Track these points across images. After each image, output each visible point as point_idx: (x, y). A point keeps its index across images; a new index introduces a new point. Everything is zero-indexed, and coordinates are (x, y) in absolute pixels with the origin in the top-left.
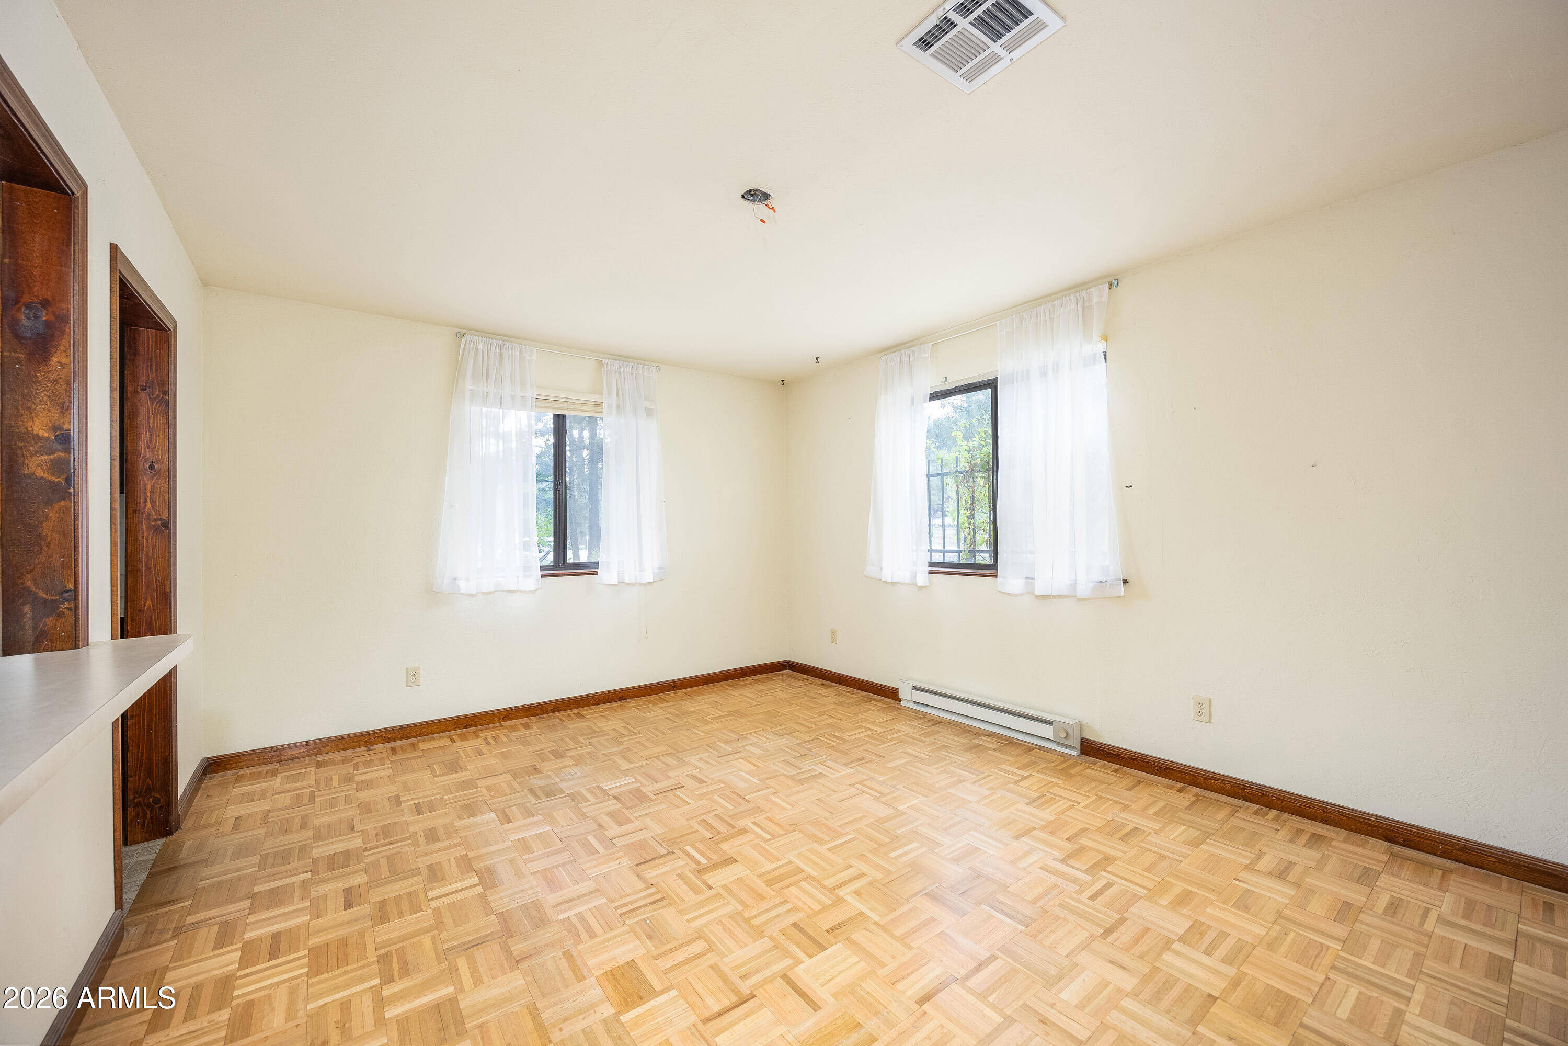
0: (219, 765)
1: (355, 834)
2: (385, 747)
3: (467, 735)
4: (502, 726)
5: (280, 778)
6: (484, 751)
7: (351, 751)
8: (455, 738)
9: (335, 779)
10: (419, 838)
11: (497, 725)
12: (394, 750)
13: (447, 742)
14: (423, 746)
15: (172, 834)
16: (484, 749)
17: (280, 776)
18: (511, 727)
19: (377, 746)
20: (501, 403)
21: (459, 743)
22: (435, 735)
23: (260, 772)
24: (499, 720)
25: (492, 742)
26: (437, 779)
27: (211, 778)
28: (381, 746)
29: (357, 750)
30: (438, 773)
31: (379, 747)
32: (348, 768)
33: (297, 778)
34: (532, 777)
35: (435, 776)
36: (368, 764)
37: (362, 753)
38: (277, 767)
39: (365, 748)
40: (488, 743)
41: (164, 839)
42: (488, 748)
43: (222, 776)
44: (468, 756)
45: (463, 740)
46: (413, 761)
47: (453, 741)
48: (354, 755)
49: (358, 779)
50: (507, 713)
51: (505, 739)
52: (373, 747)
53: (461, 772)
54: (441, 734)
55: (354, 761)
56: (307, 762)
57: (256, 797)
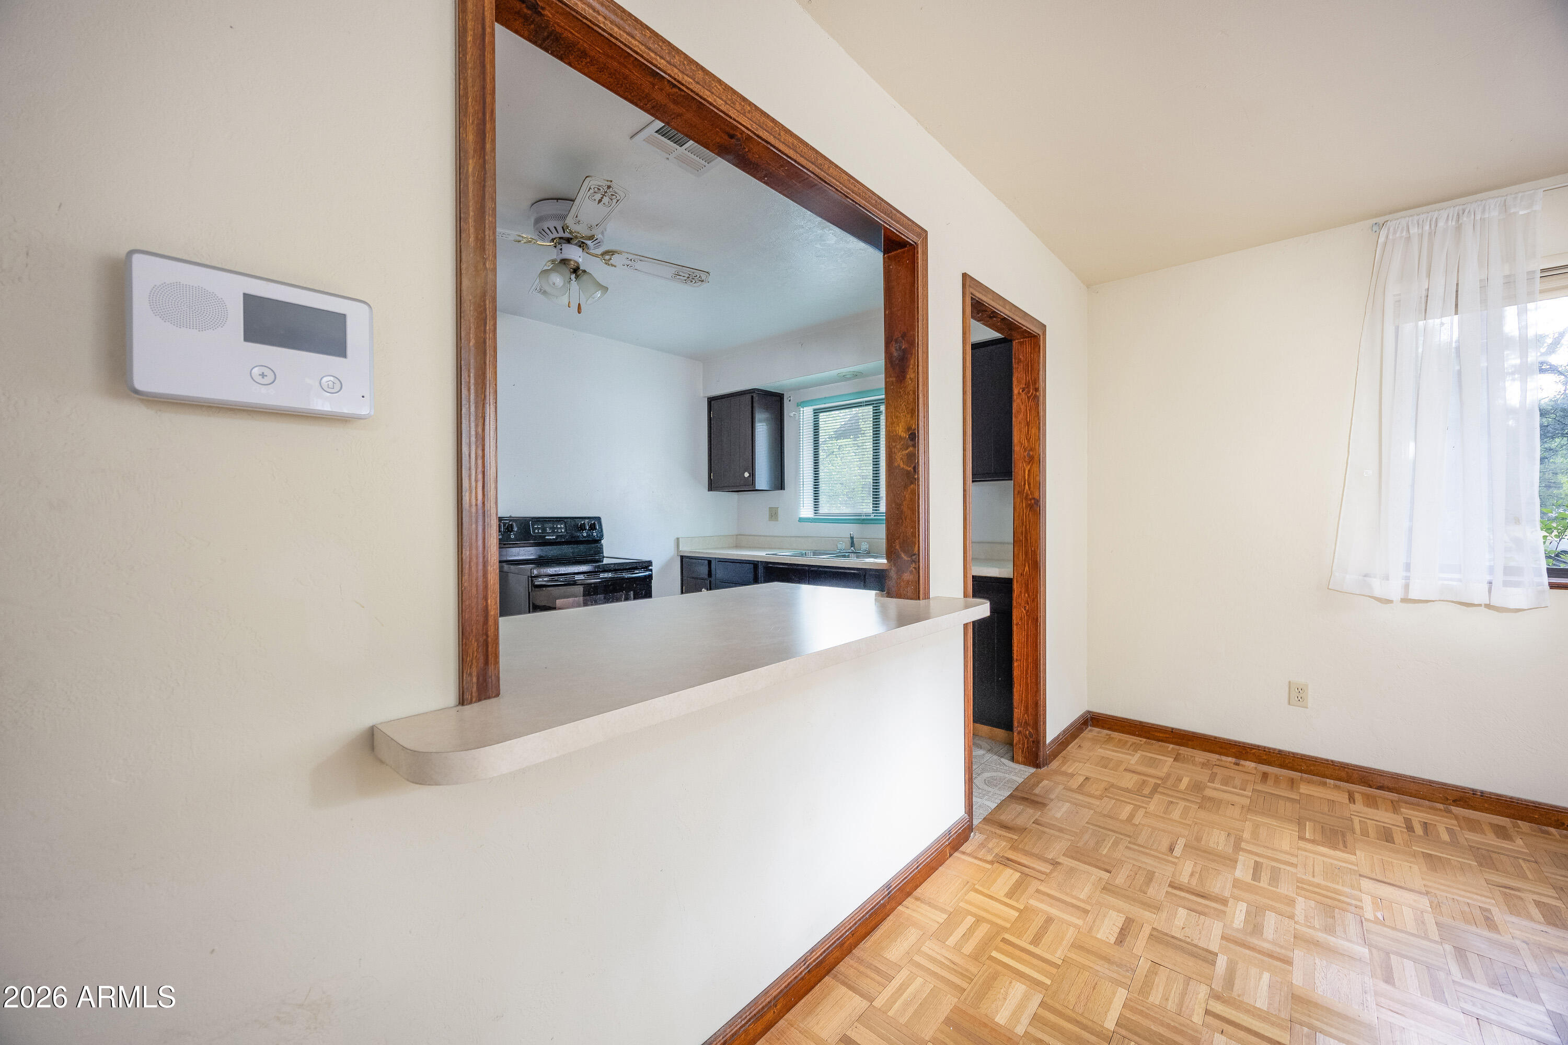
0: (1098, 722)
1: (1170, 859)
2: (1256, 768)
3: (1380, 801)
4: (1450, 812)
5: (1139, 755)
6: (1398, 838)
7: (1217, 756)
8: (1357, 796)
9: (1185, 781)
10: (1238, 912)
11: (1441, 806)
12: (1265, 776)
13: (1343, 798)
14: (1304, 789)
15: (1040, 768)
16: (1399, 835)
17: (1138, 755)
18: (1467, 820)
19: (1247, 763)
20: (1457, 305)
21: (1359, 806)
22: (1328, 781)
23: (1127, 742)
24: (1445, 800)
25: (1419, 830)
26: (1302, 844)
27: (1091, 731)
28: (1253, 765)
29: (1224, 758)
30: (1307, 836)
31: (1250, 765)
32: (1203, 776)
33: (1152, 763)
34: (1473, 928)
35: (1301, 838)
36: (1226, 781)
37: (1228, 764)
38: (1142, 743)
39: (1234, 760)
40: (1410, 828)
41: (1035, 770)
42: (1406, 836)
43: (1099, 733)
44: (1365, 833)
45: (1368, 806)
46: (1281, 802)
47: (1352, 799)
48: (1218, 763)
49: (1209, 793)
50: (1462, 794)
51: (1445, 837)
52: (1242, 762)
53: (1343, 851)
54: (1338, 783)
55: (1214, 770)
56: (1169, 749)
57: (1111, 765)
